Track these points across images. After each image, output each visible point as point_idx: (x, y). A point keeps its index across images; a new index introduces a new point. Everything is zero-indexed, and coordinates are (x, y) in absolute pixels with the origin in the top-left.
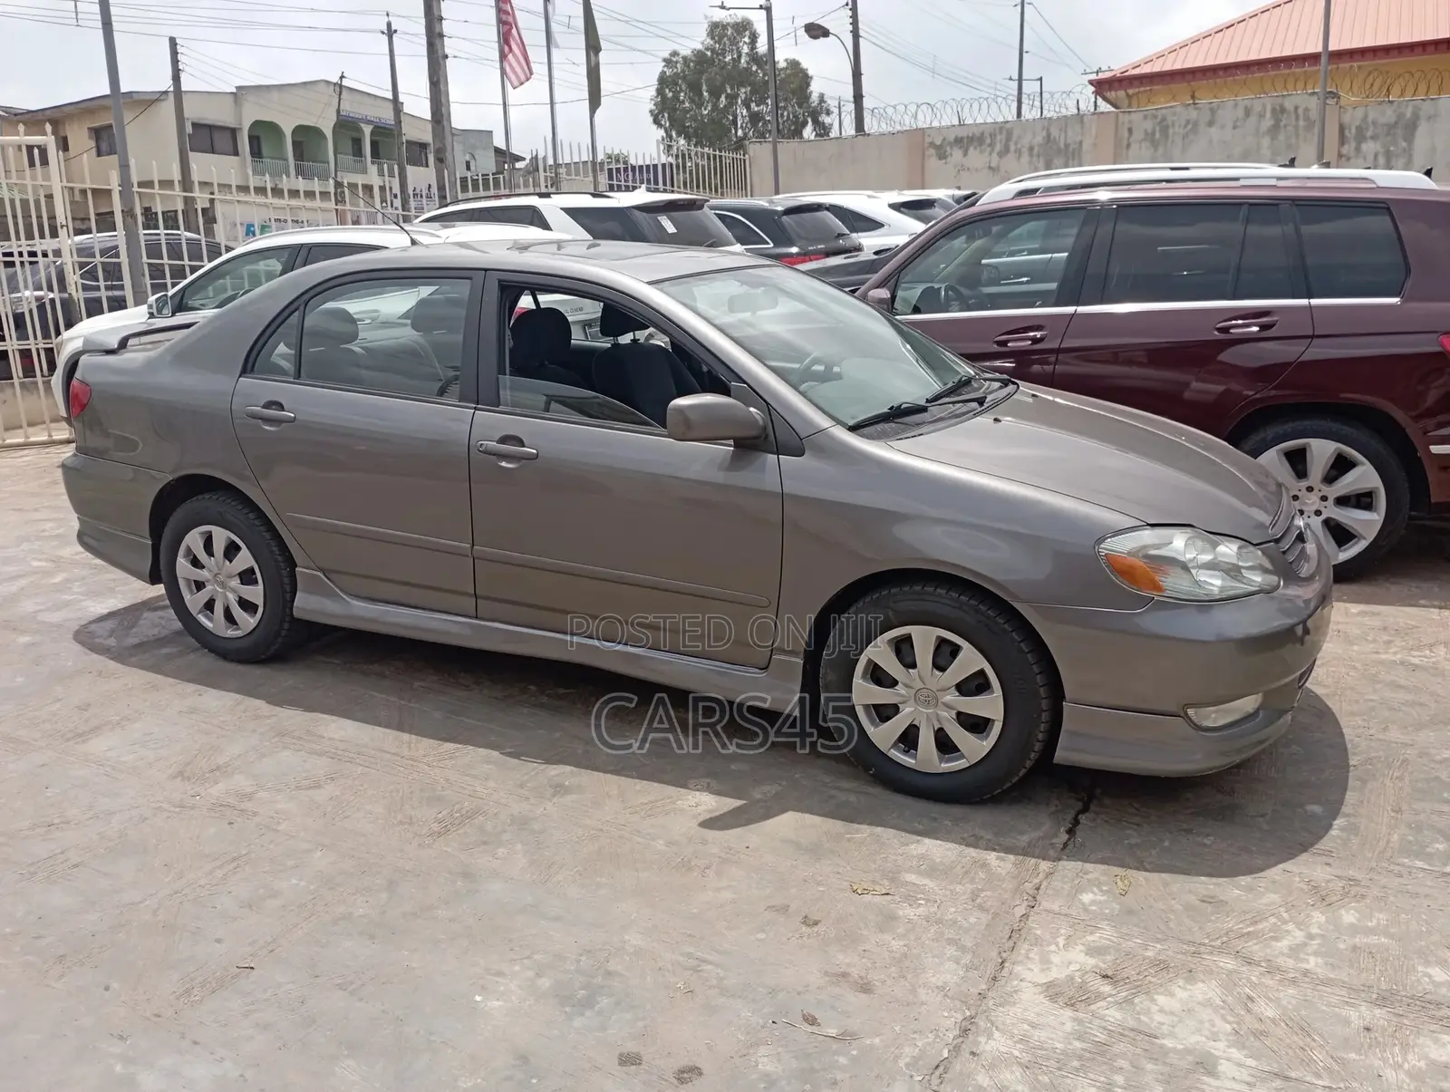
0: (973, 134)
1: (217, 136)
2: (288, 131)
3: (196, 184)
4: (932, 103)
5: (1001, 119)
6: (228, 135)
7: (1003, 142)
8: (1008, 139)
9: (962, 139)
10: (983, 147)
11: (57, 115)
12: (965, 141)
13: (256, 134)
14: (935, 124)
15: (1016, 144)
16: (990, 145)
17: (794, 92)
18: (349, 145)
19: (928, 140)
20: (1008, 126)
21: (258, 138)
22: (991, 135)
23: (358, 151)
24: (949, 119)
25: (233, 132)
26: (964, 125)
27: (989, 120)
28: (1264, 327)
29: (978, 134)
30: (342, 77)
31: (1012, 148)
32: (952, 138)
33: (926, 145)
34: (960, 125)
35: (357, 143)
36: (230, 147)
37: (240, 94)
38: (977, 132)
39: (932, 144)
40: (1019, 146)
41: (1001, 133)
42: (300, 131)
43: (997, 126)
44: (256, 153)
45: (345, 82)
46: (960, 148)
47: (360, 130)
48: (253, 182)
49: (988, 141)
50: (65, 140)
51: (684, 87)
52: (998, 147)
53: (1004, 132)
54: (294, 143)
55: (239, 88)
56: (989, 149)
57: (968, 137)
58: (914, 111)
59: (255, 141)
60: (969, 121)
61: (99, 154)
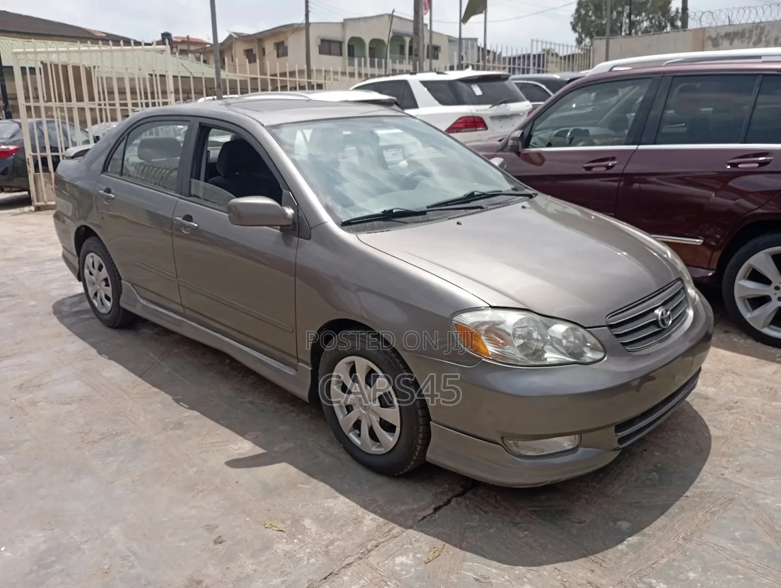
0: (738, 30)
1: (333, 45)
2: (367, 42)
3: (315, 72)
4: (712, 11)
5: (757, 21)
6: (338, 45)
7: (758, 35)
8: (761, 33)
9: (730, 33)
10: (743, 39)
11: (260, 37)
12: (732, 34)
13: (351, 44)
14: (714, 24)
15: (766, 36)
16: (748, 38)
17: (660, 8)
18: (398, 50)
19: (707, 34)
20: (762, 25)
21: (353, 46)
22: (749, 31)
23: (402, 52)
24: (723, 21)
25: (340, 43)
26: (732, 25)
27: (750, 21)
28: (762, 164)
29: (740, 31)
30: (393, 11)
31: (763, 39)
32: (723, 33)
33: (706, 37)
34: (730, 25)
35: (402, 47)
36: (338, 51)
37: (345, 23)
38: (740, 29)
39: (710, 38)
40: (768, 38)
41: (757, 30)
42: (374, 41)
43: (754, 25)
44: (351, 54)
45: (395, 14)
46: (729, 39)
47: (404, 41)
48: (348, 69)
49: (747, 35)
50: (264, 49)
51: (592, 7)
52: (754, 39)
53: (759, 30)
54: (370, 49)
55: (345, 20)
56: (747, 40)
57: (734, 33)
58: (700, 16)
59: (351, 48)
60: (736, 22)
61: (278, 56)
